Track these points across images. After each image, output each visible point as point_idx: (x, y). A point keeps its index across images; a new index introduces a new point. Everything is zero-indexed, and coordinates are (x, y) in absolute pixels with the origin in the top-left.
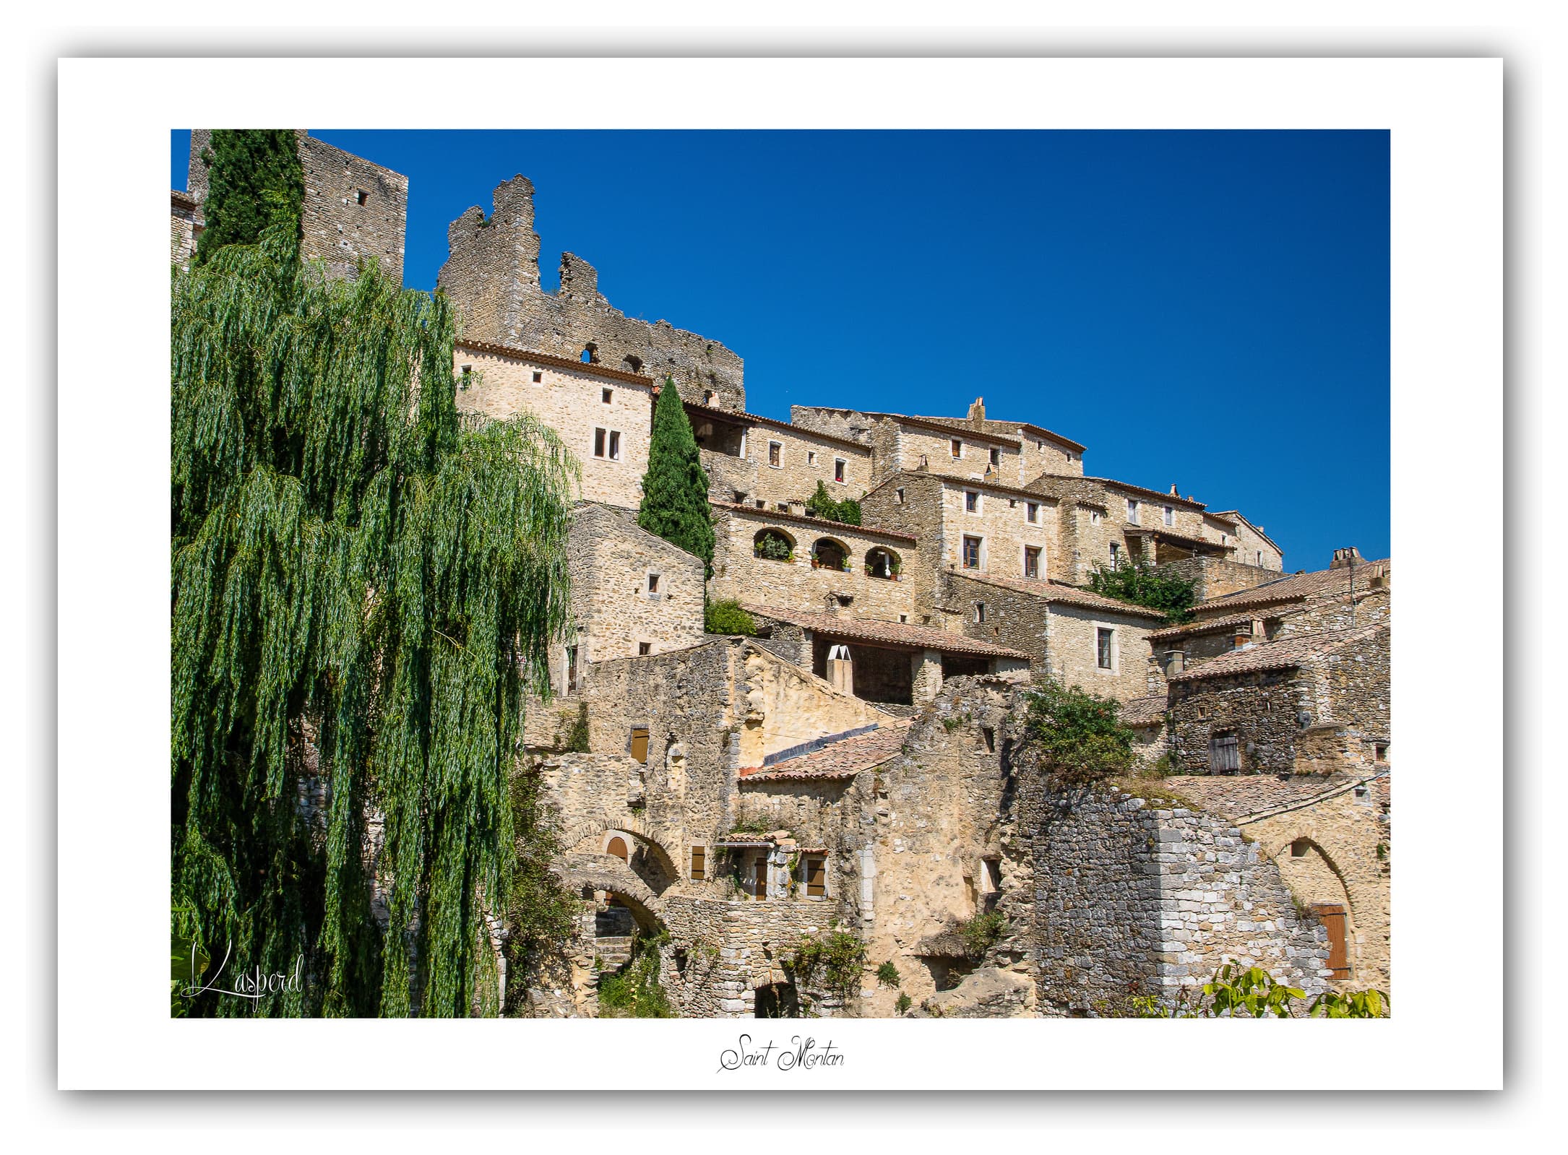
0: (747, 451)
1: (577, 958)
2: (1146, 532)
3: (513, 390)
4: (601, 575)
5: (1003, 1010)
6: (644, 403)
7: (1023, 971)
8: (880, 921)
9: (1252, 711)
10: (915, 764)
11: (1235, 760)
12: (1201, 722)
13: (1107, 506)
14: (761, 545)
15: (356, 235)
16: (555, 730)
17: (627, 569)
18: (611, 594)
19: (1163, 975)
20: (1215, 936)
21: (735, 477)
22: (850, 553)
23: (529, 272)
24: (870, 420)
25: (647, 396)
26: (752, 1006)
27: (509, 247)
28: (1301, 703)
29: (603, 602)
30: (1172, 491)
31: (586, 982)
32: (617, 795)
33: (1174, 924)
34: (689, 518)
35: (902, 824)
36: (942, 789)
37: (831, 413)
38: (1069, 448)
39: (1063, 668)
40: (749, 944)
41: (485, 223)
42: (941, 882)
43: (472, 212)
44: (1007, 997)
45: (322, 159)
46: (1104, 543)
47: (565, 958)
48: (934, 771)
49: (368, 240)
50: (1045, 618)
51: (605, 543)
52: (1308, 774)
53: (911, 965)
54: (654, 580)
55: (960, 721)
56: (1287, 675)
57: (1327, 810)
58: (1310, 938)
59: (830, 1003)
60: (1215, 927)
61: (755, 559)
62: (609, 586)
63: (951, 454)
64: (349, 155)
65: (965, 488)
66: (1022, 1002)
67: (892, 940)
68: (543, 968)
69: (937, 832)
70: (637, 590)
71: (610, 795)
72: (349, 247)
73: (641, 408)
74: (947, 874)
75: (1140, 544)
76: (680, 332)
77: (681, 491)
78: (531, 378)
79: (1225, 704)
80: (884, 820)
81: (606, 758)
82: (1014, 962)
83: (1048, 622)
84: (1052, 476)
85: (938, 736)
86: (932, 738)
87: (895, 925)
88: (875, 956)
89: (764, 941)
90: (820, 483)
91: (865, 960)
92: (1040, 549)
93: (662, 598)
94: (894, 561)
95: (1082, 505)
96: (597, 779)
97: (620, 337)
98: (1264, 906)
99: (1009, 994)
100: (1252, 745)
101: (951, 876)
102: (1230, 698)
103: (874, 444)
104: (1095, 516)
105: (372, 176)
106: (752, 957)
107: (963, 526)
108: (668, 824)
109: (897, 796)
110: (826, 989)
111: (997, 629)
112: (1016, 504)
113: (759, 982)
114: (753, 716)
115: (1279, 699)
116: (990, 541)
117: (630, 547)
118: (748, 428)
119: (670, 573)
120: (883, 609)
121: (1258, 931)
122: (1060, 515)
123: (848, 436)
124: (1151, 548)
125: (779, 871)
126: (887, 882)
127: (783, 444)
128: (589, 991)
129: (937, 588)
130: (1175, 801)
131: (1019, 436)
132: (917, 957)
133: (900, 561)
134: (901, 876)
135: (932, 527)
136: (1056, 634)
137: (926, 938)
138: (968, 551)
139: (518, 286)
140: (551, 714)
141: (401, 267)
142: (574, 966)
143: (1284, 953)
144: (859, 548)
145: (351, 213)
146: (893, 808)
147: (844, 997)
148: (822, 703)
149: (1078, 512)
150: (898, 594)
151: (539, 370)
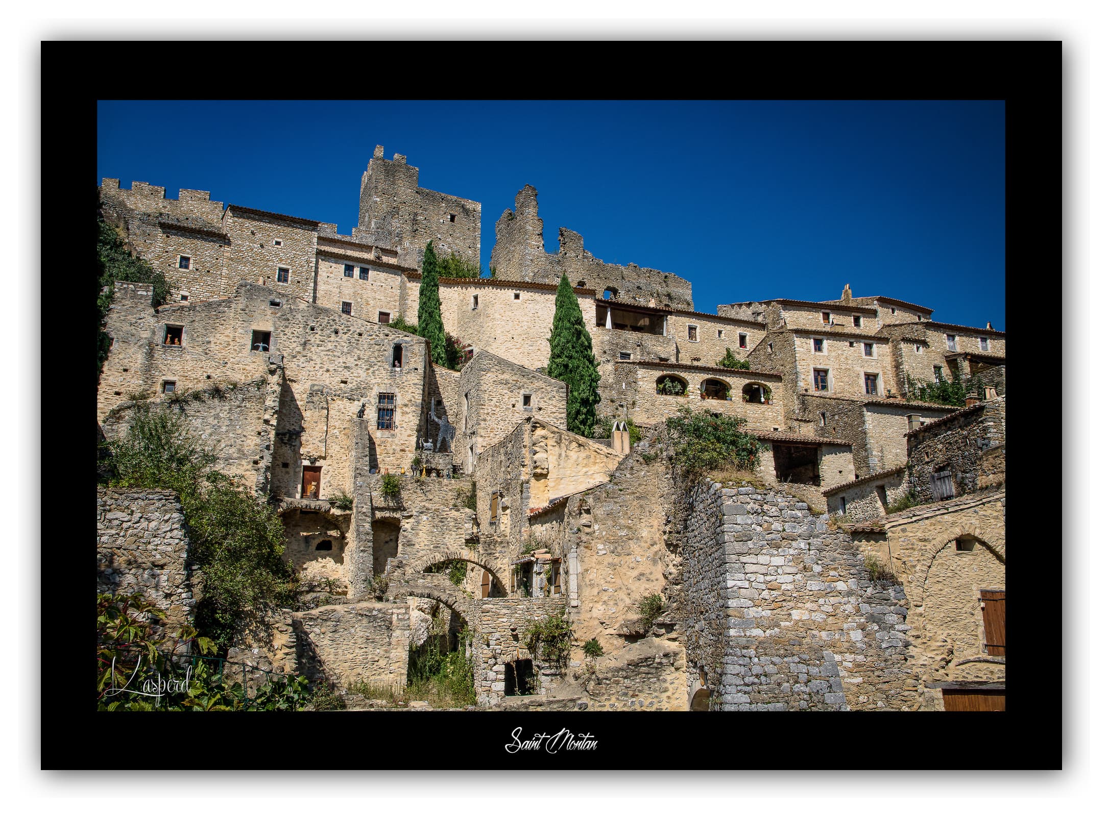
0: (668, 331)
1: (277, 625)
2: (960, 355)
3: (502, 306)
4: (486, 396)
5: (653, 671)
6: (591, 306)
7: (674, 640)
8: (585, 607)
9: (958, 448)
10: (616, 487)
11: (951, 489)
12: (927, 463)
13: (928, 340)
14: (661, 386)
15: (450, 240)
16: (453, 501)
17: (506, 391)
18: (494, 409)
19: (729, 628)
20: (783, 594)
21: (659, 348)
22: (731, 388)
23: (536, 242)
24: (763, 306)
25: (592, 301)
26: (502, 677)
27: (524, 228)
28: (989, 435)
29: (488, 414)
30: (988, 327)
31: (284, 643)
32: (457, 535)
33: (739, 584)
34: (576, 362)
35: (604, 533)
36: (641, 506)
37: (740, 305)
38: (919, 312)
39: (882, 451)
40: (499, 629)
41: (512, 217)
42: (641, 577)
43: (506, 213)
44: (657, 660)
45: (427, 199)
46: (928, 366)
47: (268, 626)
48: (634, 493)
49: (457, 241)
50: (863, 416)
51: (488, 375)
52: (987, 488)
53: (615, 642)
54: (527, 399)
55: (657, 455)
56: (977, 415)
57: (990, 511)
58: (885, 596)
59: (548, 672)
60: (783, 587)
61: (658, 396)
62: (492, 403)
63: (822, 321)
64: (443, 195)
65: (813, 336)
66: (672, 664)
67: (596, 622)
68: (247, 632)
69: (638, 539)
70: (514, 406)
71: (451, 535)
72: (446, 247)
73: (589, 309)
74: (648, 571)
75: (957, 364)
76: (644, 269)
77: (570, 345)
78: (513, 297)
79: (940, 446)
80: (587, 530)
81: (448, 509)
82: (668, 632)
83: (866, 418)
84: (889, 326)
85: (637, 466)
86: (632, 468)
87: (599, 611)
88: (582, 634)
89: (512, 627)
90: (728, 350)
91: (572, 638)
92: (878, 374)
93: (534, 410)
94: (767, 391)
95: (906, 340)
96: (441, 524)
97: (601, 276)
98: (835, 569)
99: (659, 658)
100: (960, 475)
101: (651, 573)
102: (943, 440)
103: (767, 321)
104: (918, 348)
105: (458, 205)
106: (502, 639)
107: (812, 362)
108: (497, 555)
109: (599, 511)
110: (543, 660)
111: (834, 429)
112: (855, 345)
113: (508, 659)
114: (539, 471)
115: (974, 435)
116: (835, 371)
117: (508, 377)
118: (667, 316)
119: (539, 393)
120: (759, 424)
121: (829, 590)
122: (891, 350)
123: (752, 319)
124: (966, 366)
125: (539, 577)
126: (591, 577)
127: (698, 326)
128: (287, 650)
129: (796, 406)
130: (744, 483)
131: (875, 306)
132: (620, 636)
133: (771, 391)
134: (603, 573)
135: (790, 365)
136: (874, 427)
137: (629, 621)
138: (819, 379)
139: (530, 250)
140: (450, 490)
141: (479, 255)
142: (275, 631)
143: (858, 610)
144: (737, 384)
145: (446, 227)
146: (596, 521)
147: (561, 667)
148: (598, 461)
149: (902, 345)
150: (770, 414)
151: (518, 292)
